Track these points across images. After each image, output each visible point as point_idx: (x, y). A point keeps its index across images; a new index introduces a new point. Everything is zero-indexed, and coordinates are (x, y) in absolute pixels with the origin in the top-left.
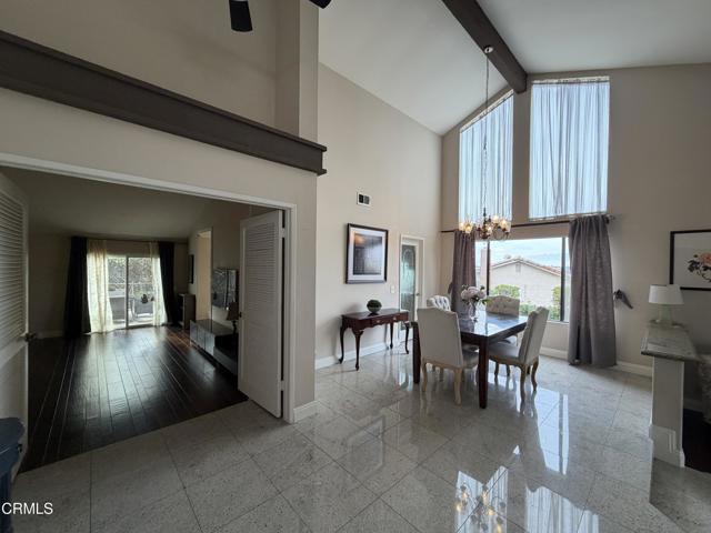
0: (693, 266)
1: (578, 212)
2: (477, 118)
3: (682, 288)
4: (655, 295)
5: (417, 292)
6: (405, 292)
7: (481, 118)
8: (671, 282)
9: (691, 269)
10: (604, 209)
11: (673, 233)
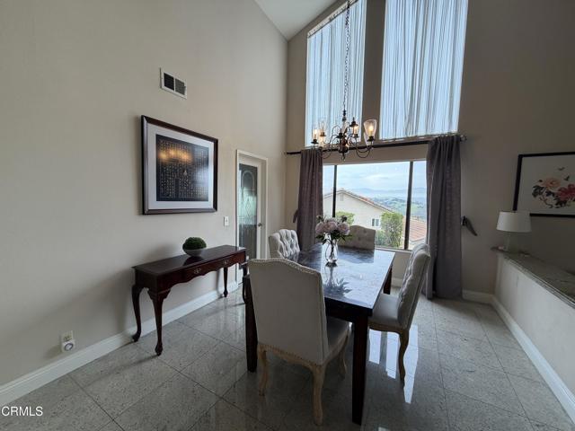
0: (537, 191)
1: (429, 133)
2: (327, 20)
3: (532, 215)
4: (504, 222)
5: (259, 221)
6: (244, 223)
7: (331, 20)
8: (515, 208)
9: (535, 194)
10: (454, 130)
11: (521, 157)
